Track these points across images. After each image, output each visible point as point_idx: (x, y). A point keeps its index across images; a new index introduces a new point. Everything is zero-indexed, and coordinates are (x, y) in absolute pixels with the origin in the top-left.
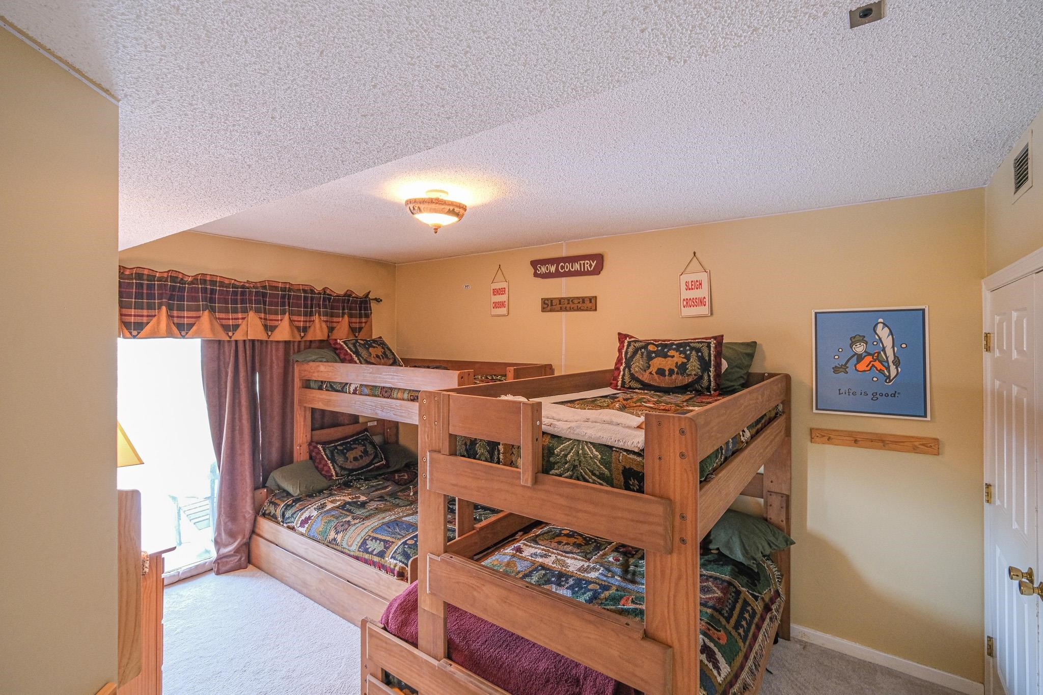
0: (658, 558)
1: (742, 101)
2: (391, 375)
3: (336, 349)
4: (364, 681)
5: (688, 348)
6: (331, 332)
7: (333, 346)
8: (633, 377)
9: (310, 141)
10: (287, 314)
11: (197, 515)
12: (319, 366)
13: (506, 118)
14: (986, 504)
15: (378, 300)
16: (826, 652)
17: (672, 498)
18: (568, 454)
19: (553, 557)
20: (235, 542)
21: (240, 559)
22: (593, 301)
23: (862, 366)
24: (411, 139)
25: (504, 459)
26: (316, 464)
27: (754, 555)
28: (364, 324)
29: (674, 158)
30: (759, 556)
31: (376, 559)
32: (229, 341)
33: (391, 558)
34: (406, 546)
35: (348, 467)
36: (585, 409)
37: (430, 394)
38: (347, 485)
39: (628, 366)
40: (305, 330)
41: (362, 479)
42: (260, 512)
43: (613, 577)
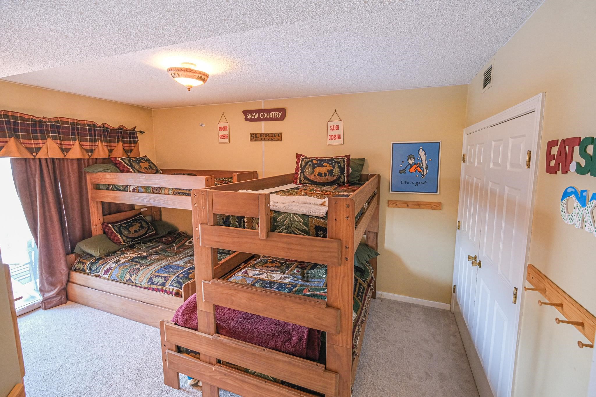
0: (334, 269)
1: (376, 28)
2: (160, 180)
3: (117, 164)
4: (164, 353)
5: (333, 162)
6: (111, 153)
7: (114, 162)
8: (305, 178)
9: (121, 24)
10: (77, 140)
11: (20, 275)
12: (105, 175)
13: (262, 24)
14: (457, 230)
15: (142, 132)
16: (391, 302)
17: (342, 239)
18: (285, 221)
19: (265, 274)
20: (55, 289)
21: (61, 298)
22: (280, 135)
23: (412, 170)
24: (196, 30)
25: (247, 226)
26: (109, 236)
27: (362, 262)
28: (133, 148)
29: (333, 57)
30: (364, 262)
31: (160, 287)
32: (33, 159)
33: (170, 286)
34: (179, 278)
35: (132, 236)
36: (285, 196)
37: (198, 191)
38: (131, 247)
39: (303, 172)
40: (92, 151)
41: (141, 243)
42: (71, 268)
43: (297, 280)
